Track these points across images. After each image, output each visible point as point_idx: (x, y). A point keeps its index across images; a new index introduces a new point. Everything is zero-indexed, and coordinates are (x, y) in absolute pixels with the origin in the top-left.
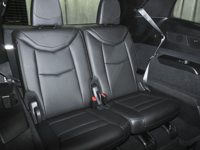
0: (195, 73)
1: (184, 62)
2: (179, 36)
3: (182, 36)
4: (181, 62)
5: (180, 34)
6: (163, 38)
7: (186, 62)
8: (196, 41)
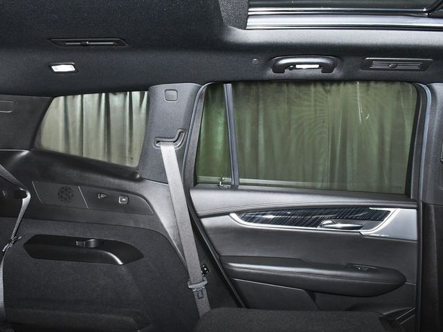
0: (116, 263)
1: (88, 244)
2: (63, 188)
3: (70, 188)
4: (80, 245)
5: (64, 186)
6: (26, 196)
7: (92, 242)
8: (102, 197)
